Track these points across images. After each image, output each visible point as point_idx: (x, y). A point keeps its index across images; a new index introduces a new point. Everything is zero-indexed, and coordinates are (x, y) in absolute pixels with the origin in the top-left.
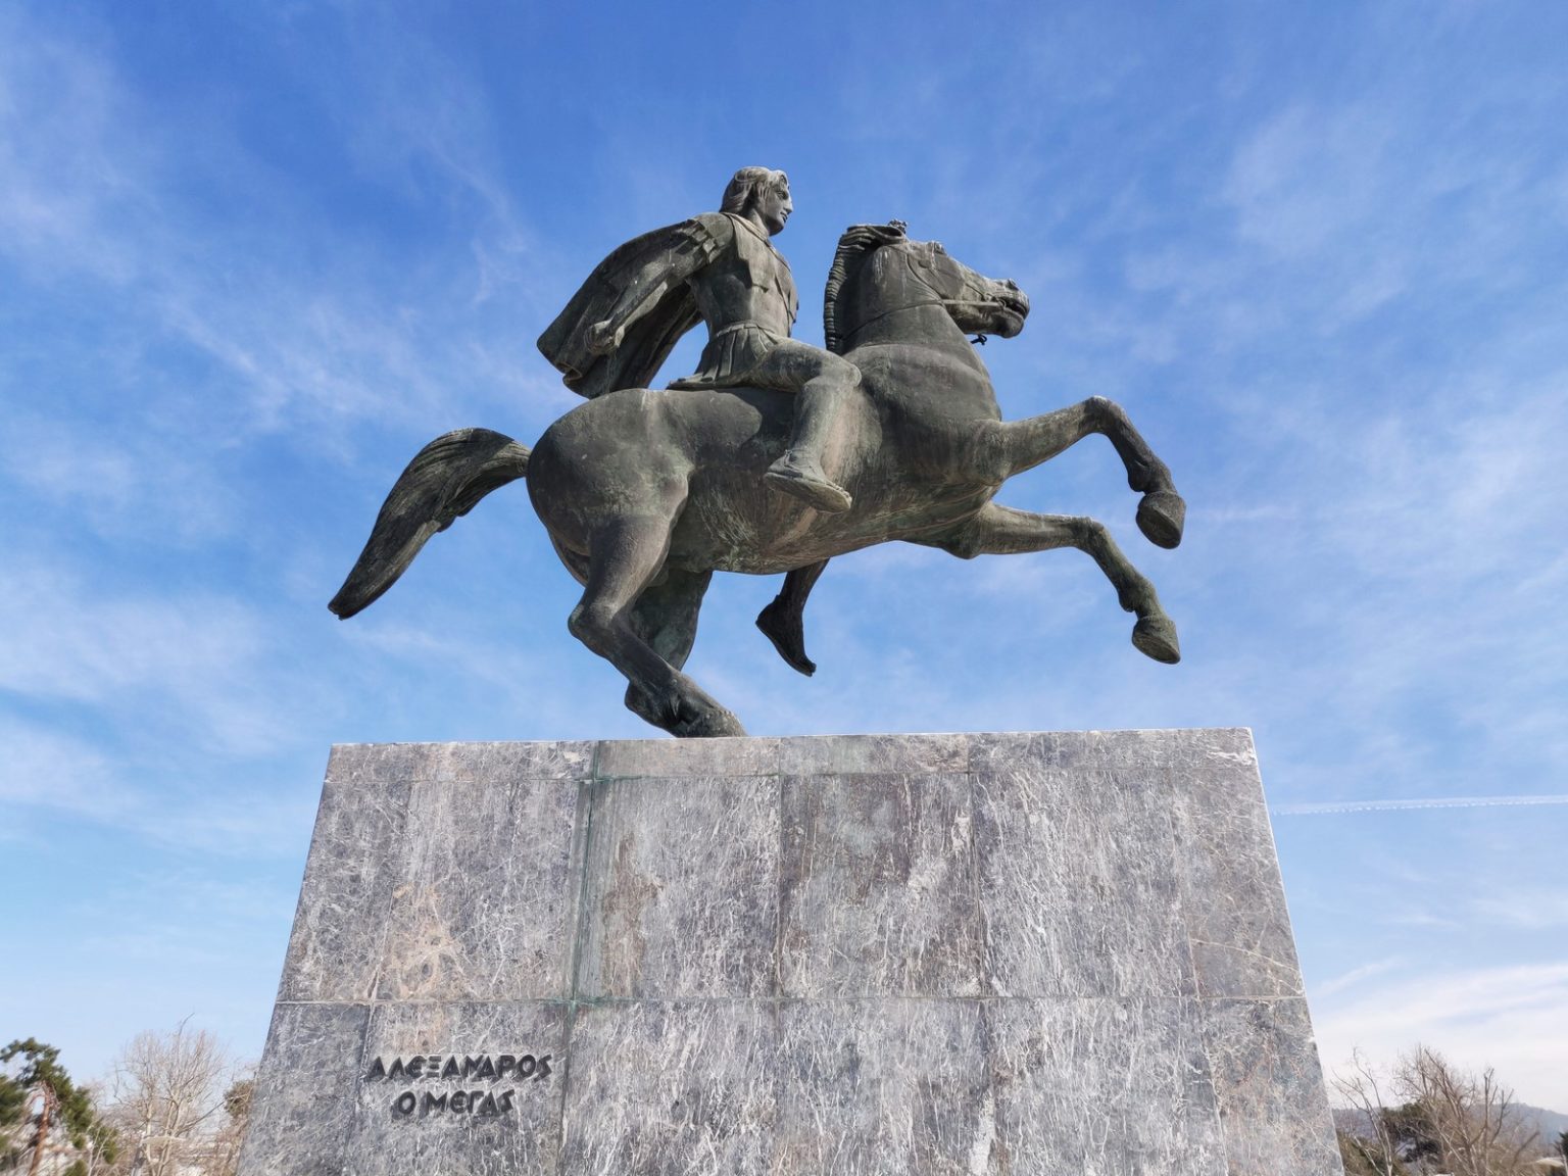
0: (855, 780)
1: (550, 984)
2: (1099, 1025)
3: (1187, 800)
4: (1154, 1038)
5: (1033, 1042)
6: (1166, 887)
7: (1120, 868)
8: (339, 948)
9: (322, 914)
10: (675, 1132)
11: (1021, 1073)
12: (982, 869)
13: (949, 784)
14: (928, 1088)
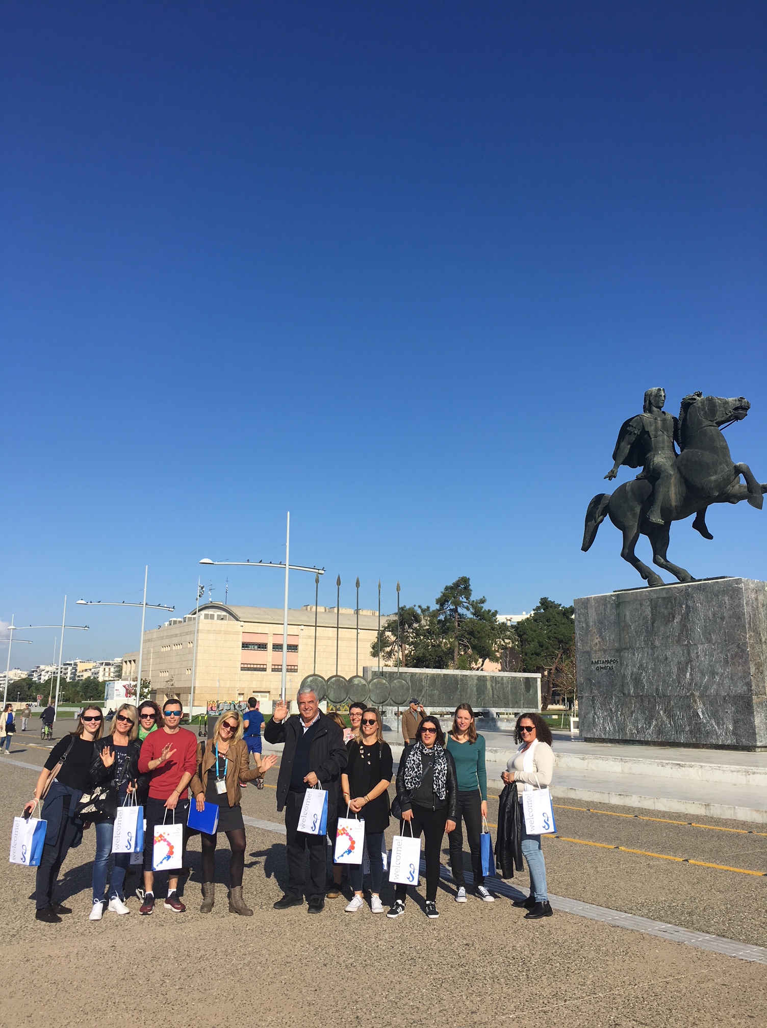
0: (664, 598)
1: (616, 645)
2: (709, 649)
3: (728, 597)
4: (719, 651)
6: (722, 618)
7: (714, 615)
8: (583, 640)
10: (639, 672)
11: (695, 659)
12: (688, 617)
14: (679, 663)
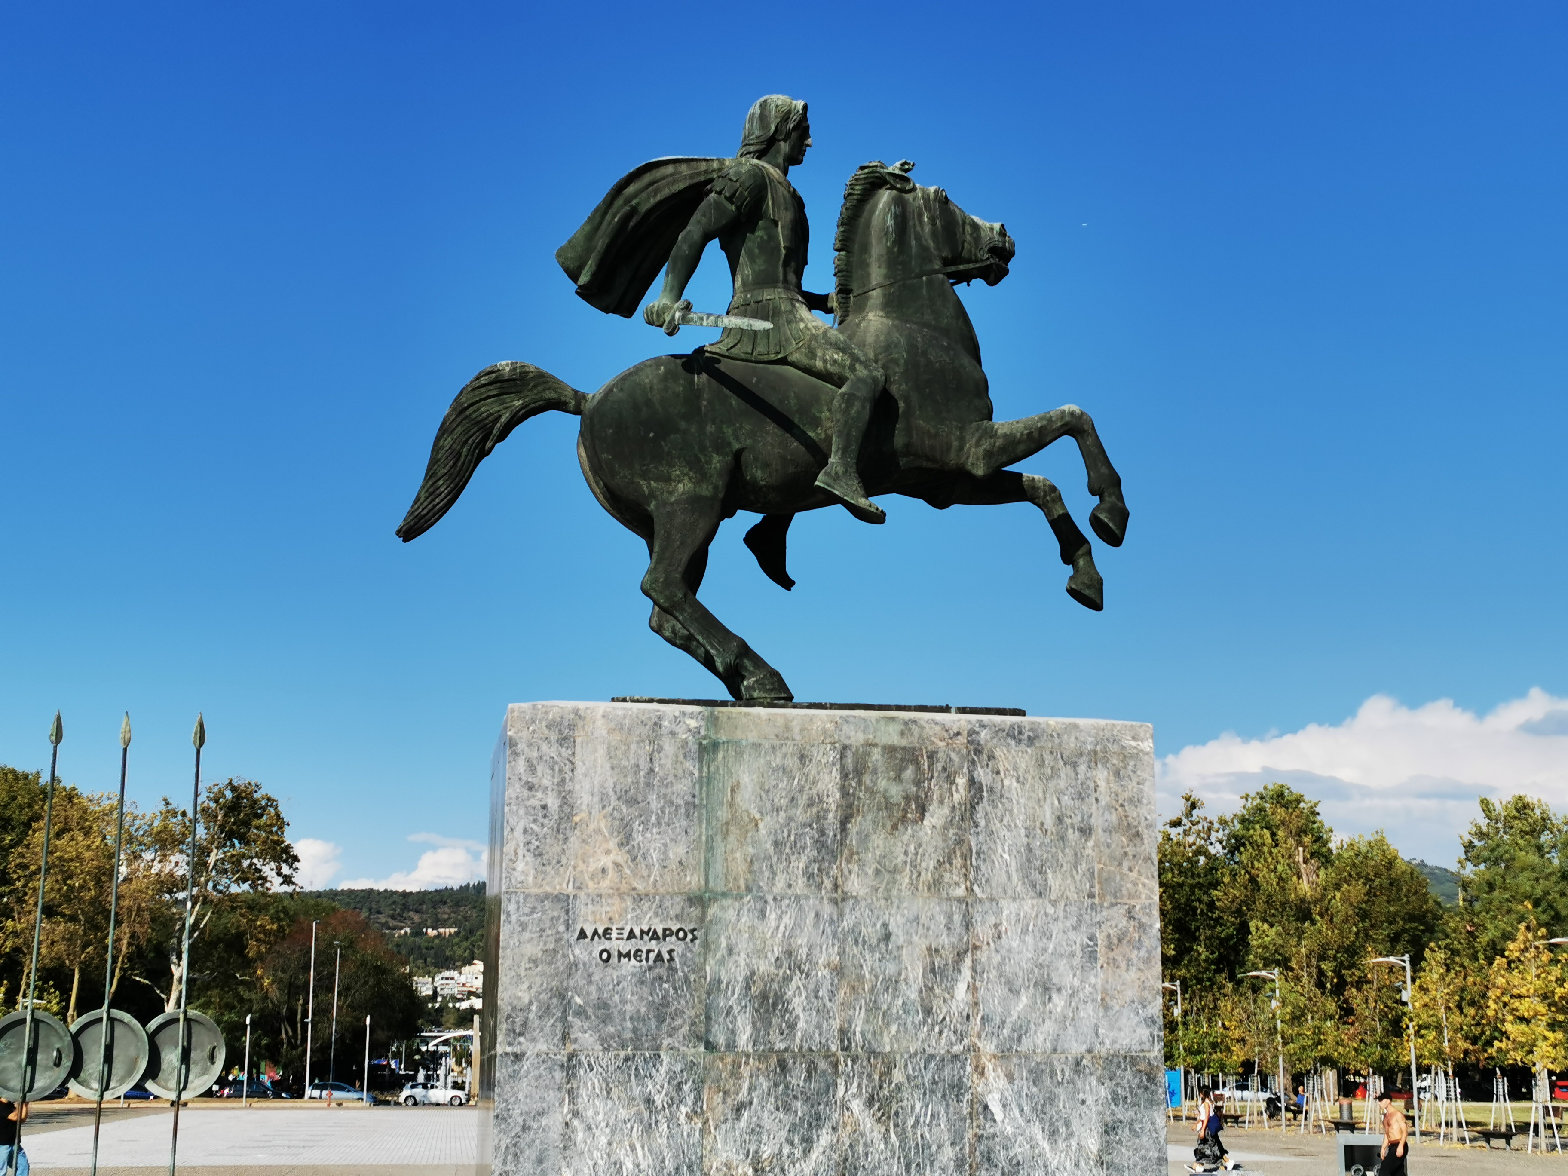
0: (890, 750)
1: (690, 883)
2: (1037, 916)
3: (1105, 773)
4: (1068, 924)
5: (996, 926)
6: (1086, 831)
7: (1059, 818)
8: (541, 855)
9: (525, 831)
10: (777, 975)
11: (988, 943)
12: (972, 814)
13: (953, 755)
14: (932, 951)
